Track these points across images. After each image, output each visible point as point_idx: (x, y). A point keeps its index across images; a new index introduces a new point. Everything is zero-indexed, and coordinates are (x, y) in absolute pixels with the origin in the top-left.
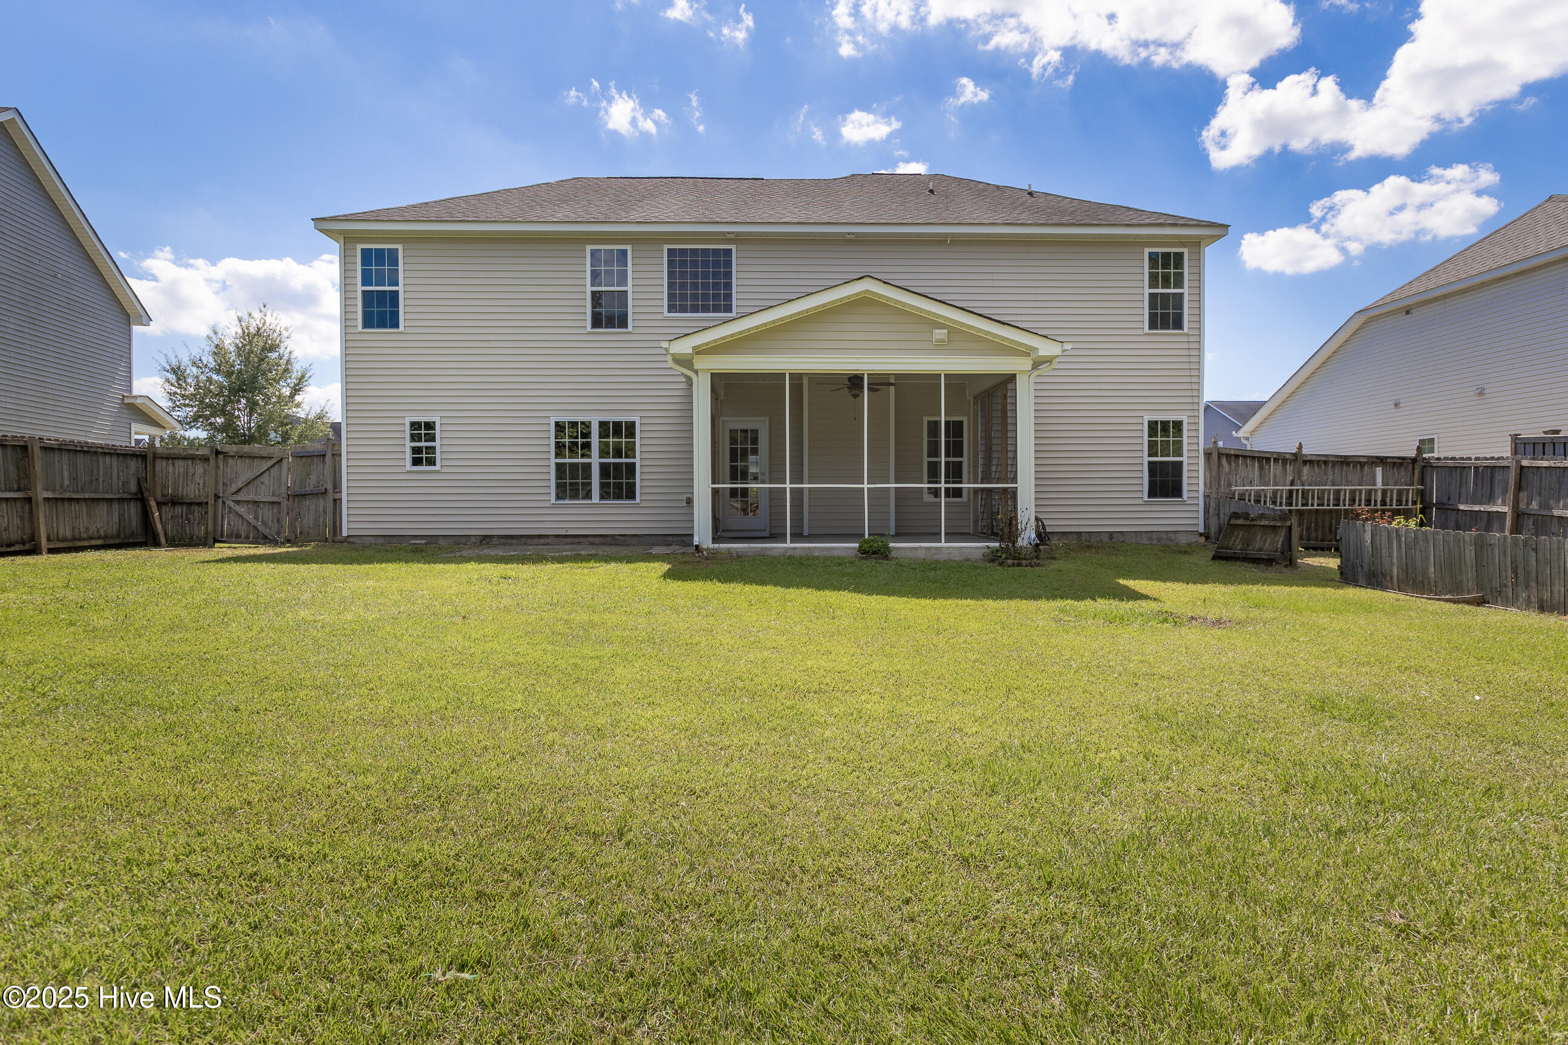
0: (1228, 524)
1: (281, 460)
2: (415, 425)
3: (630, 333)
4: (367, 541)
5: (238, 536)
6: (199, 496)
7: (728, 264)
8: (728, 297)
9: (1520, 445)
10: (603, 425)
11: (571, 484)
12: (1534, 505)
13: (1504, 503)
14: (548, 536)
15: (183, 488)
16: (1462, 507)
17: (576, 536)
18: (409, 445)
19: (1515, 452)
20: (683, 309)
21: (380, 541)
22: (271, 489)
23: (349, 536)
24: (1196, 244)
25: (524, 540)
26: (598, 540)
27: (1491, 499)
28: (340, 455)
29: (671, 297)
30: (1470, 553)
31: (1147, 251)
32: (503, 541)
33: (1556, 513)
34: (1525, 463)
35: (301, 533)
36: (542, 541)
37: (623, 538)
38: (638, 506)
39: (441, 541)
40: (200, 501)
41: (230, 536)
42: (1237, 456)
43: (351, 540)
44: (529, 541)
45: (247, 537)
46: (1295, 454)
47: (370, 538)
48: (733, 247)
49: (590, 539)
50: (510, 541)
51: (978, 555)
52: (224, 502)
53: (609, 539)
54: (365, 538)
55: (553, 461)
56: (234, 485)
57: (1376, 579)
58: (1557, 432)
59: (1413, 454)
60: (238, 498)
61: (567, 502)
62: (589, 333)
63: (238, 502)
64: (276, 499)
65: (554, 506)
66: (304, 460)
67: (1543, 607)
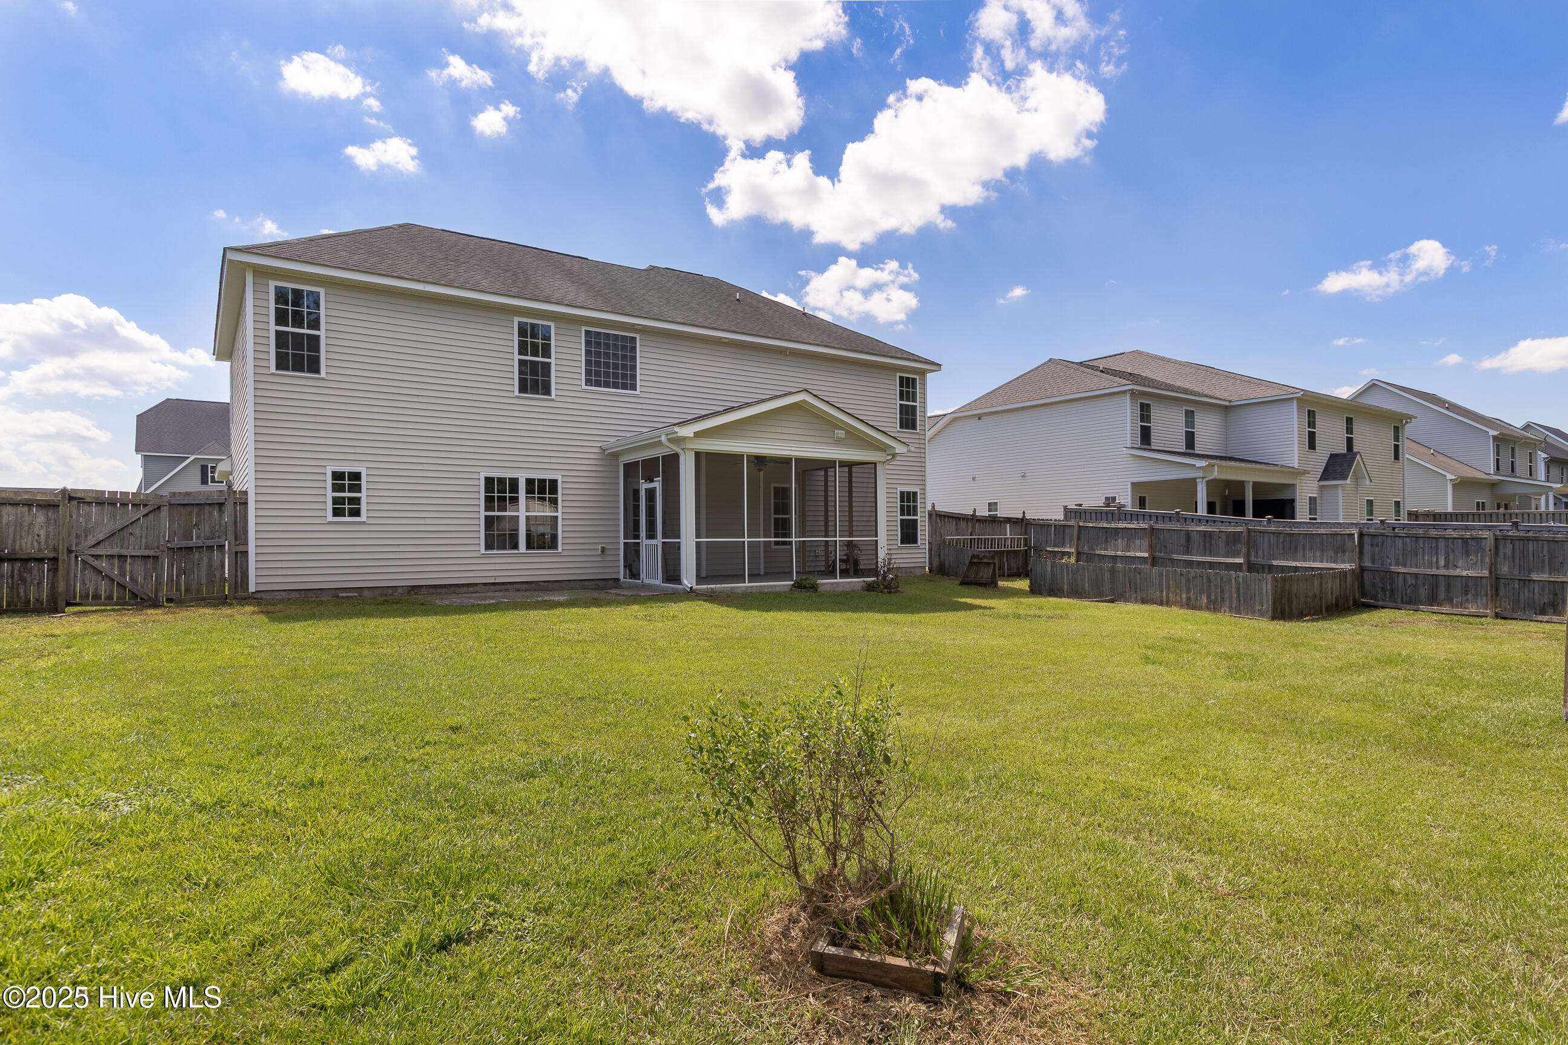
0: (970, 562)
1: (159, 508)
2: (337, 476)
3: (553, 400)
4: (279, 596)
5: (97, 597)
6: (39, 550)
7: (634, 349)
8: (634, 377)
9: (1067, 512)
10: (530, 482)
11: (498, 535)
12: (1086, 548)
13: (1070, 547)
14: (476, 585)
15: (14, 540)
16: (1048, 549)
17: (504, 583)
18: (330, 494)
19: (1066, 516)
20: (598, 384)
21: (293, 595)
22: (144, 541)
23: (257, 592)
24: (923, 373)
25: (453, 589)
26: (524, 586)
27: (1063, 545)
28: (246, 504)
29: (588, 372)
30: (1107, 575)
31: (898, 375)
32: (431, 590)
33: (1097, 552)
34: (1081, 524)
35: (186, 590)
36: (471, 589)
37: (546, 584)
38: (559, 555)
39: (366, 593)
40: (41, 556)
41: (85, 596)
42: (945, 516)
43: (258, 596)
44: (458, 590)
45: (110, 597)
46: (972, 515)
47: (281, 593)
48: (638, 336)
49: (517, 586)
50: (439, 590)
51: (858, 587)
52: (77, 557)
53: (534, 585)
54: (276, 593)
55: (483, 513)
56: (90, 537)
57: (1054, 591)
58: (1081, 505)
59: (1021, 516)
60: (98, 551)
61: (495, 552)
62: (517, 397)
63: (98, 557)
64: (152, 553)
65: (483, 556)
66: (189, 508)
67: (1144, 601)
